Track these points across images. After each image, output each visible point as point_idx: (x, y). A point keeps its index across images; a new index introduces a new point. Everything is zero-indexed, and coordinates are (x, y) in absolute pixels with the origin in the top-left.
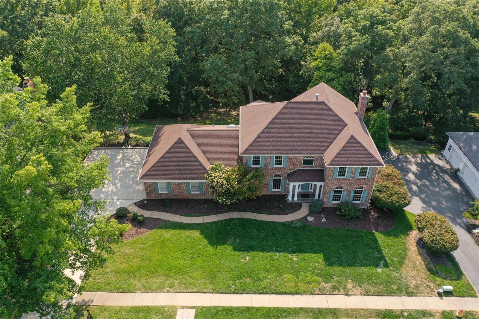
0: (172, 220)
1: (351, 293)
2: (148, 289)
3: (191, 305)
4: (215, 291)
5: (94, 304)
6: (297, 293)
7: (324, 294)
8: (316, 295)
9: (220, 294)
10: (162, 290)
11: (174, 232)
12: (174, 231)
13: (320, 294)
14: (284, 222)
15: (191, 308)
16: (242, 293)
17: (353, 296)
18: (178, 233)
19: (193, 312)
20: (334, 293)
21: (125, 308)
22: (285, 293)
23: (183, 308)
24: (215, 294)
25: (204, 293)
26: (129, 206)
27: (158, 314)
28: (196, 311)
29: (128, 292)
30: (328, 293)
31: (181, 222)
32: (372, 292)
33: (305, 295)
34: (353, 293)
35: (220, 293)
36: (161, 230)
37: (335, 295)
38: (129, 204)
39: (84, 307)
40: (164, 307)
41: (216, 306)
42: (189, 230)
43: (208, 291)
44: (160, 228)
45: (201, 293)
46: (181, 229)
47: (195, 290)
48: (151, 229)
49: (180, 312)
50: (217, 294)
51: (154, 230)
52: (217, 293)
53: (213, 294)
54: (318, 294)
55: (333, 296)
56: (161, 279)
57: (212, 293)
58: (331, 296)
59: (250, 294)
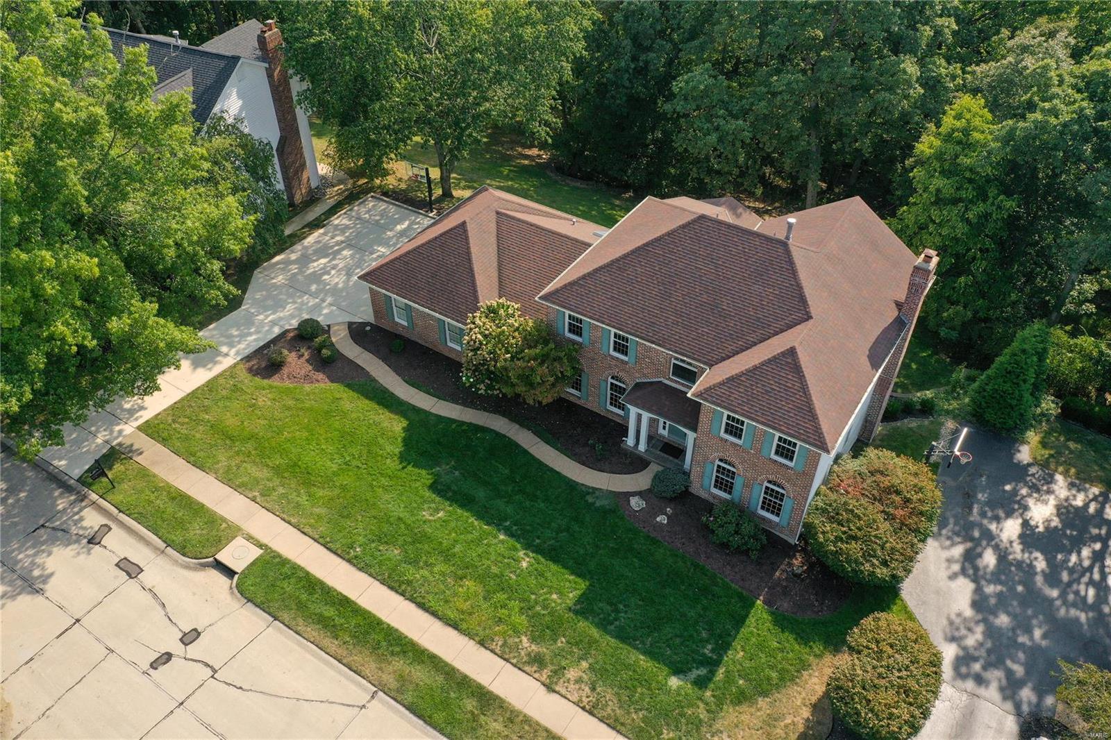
0: (381, 381)
1: (557, 688)
2: (228, 480)
3: (265, 541)
4: (321, 540)
5: (138, 459)
6: (455, 626)
7: (505, 659)
8: (488, 652)
9: (325, 550)
10: (247, 492)
11: (365, 404)
12: (367, 402)
13: (496, 654)
14: (577, 484)
15: (260, 546)
16: (360, 569)
17: (558, 696)
18: (369, 409)
19: (256, 552)
20: (527, 668)
21: (172, 490)
22: (434, 614)
23: (249, 538)
24: (319, 546)
25: (303, 533)
26: (338, 324)
27: (205, 526)
28: (261, 556)
29: (197, 467)
30: (514, 661)
31: (391, 390)
32: (605, 714)
33: (467, 638)
34: (563, 691)
35: (327, 548)
36: (346, 389)
37: (524, 671)
38: (340, 320)
39: (123, 456)
40: (224, 520)
41: (299, 566)
42: (391, 412)
43: (311, 534)
44: (349, 386)
45: (299, 530)
46: (380, 403)
47: (293, 521)
48: (332, 381)
49: (239, 541)
50: (322, 548)
51: (334, 386)
52: (322, 544)
53: (316, 544)
54: (492, 651)
55: (520, 672)
56: (262, 473)
57: (315, 540)
58: (516, 670)
59: (375, 578)
